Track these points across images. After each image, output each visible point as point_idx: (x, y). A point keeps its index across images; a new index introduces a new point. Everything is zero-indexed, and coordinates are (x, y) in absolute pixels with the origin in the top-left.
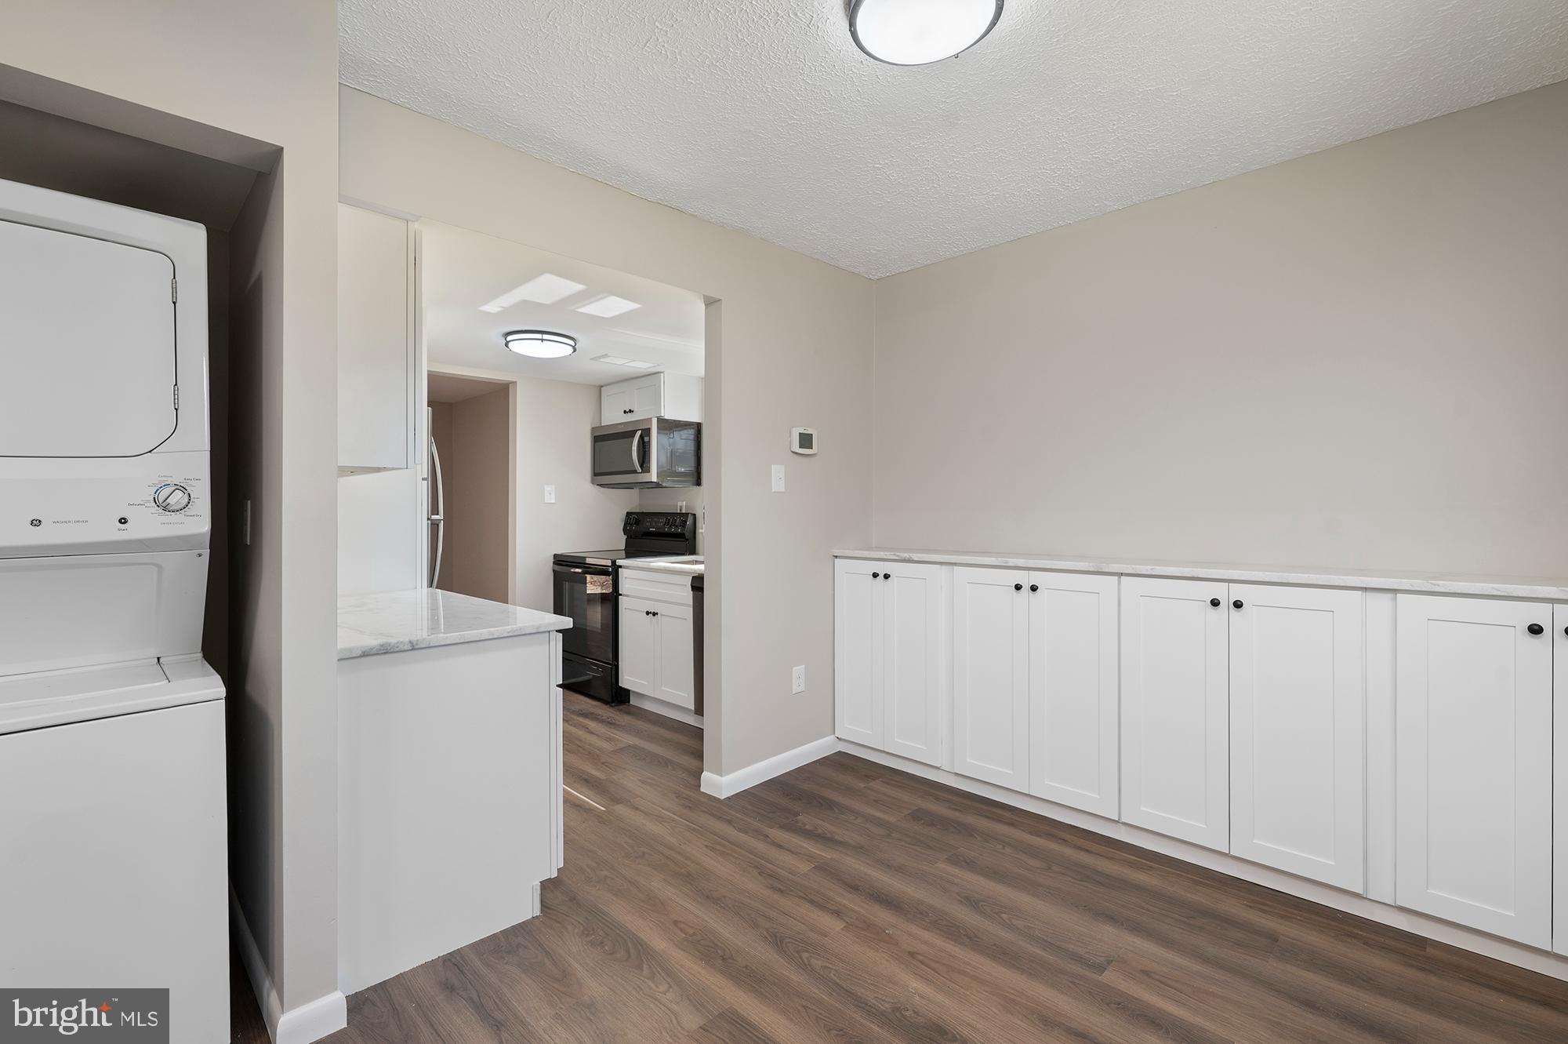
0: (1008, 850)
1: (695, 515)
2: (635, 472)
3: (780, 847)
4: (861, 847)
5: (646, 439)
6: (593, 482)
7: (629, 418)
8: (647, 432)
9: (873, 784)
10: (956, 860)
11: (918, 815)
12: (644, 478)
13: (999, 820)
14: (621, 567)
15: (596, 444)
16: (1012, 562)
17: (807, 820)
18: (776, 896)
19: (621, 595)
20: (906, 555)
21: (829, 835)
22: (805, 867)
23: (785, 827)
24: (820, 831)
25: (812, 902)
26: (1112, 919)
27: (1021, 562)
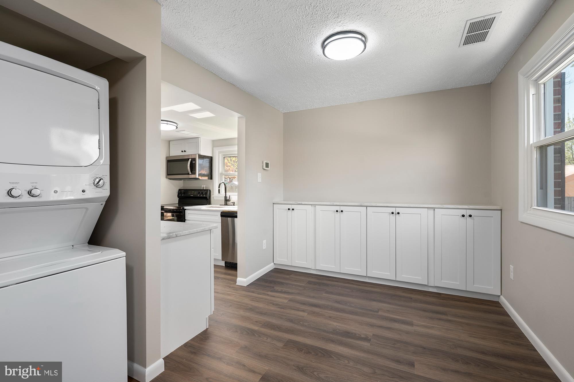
0: (340, 288)
1: (210, 190)
2: (188, 174)
3: (274, 297)
4: (299, 293)
5: (194, 162)
6: (166, 178)
7: (184, 154)
8: (194, 160)
9: (291, 276)
10: (327, 292)
11: (310, 283)
12: (193, 176)
13: (333, 281)
14: (186, 209)
15: (168, 163)
16: (335, 204)
17: (277, 288)
18: (282, 310)
19: (186, 220)
20: (300, 203)
21: (287, 291)
22: (286, 301)
23: (271, 291)
24: (283, 291)
25: (294, 309)
26: (374, 300)
27: (338, 204)
